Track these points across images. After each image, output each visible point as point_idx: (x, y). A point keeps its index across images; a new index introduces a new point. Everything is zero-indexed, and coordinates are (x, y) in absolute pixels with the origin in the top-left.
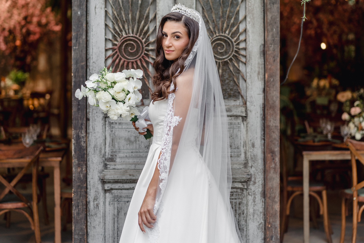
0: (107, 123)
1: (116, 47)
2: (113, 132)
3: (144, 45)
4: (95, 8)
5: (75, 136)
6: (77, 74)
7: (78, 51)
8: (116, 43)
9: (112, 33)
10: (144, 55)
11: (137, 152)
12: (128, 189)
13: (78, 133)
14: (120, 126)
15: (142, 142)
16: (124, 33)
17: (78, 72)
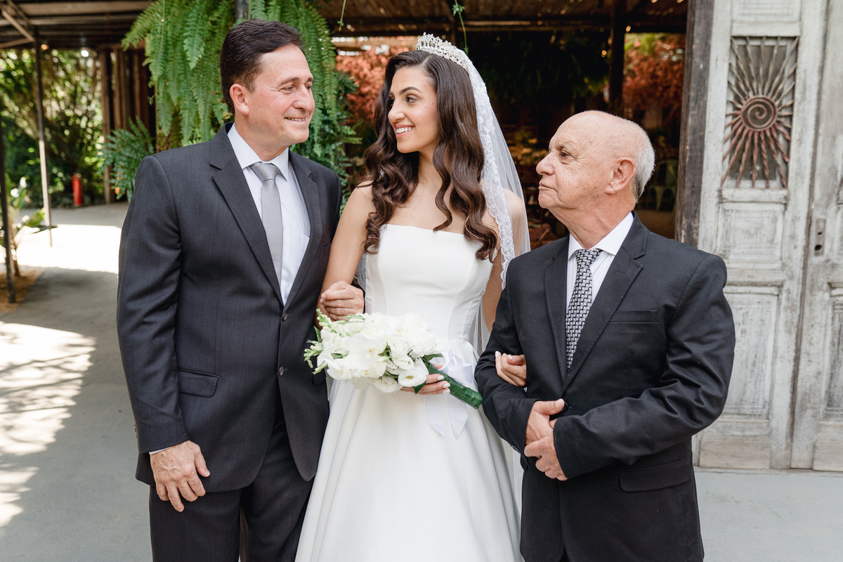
0: (721, 209)
1: (738, 112)
2: (728, 222)
3: (777, 110)
4: (717, 60)
5: (686, 226)
6: (693, 147)
7: (697, 118)
8: (739, 106)
9: (734, 92)
10: (776, 124)
11: (757, 248)
12: (741, 293)
13: (690, 223)
14: (738, 215)
15: (764, 235)
16: (751, 94)
17: (695, 145)
